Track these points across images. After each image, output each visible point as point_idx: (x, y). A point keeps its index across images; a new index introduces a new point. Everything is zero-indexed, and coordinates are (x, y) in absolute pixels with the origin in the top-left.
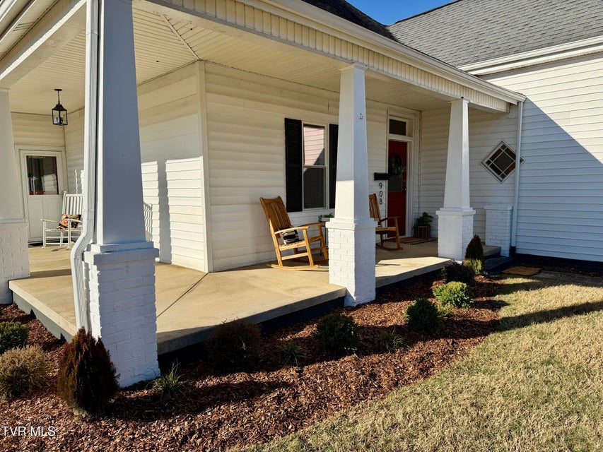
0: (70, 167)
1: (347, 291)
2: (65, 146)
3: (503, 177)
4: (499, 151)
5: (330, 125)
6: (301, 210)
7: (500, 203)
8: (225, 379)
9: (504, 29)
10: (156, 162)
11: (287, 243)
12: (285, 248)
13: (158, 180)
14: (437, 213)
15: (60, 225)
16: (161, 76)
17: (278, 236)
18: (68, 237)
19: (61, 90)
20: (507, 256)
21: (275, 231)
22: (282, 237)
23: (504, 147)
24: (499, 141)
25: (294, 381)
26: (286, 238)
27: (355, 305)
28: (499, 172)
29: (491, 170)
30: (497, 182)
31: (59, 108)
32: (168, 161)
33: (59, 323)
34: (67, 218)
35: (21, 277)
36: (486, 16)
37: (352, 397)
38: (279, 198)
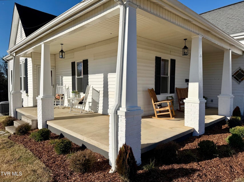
0: (57, 75)
1: (194, 129)
2: (55, 66)
3: (240, 82)
4: (238, 71)
5: (171, 59)
6: (160, 94)
7: (239, 93)
8: (170, 166)
9: (239, 22)
10: (103, 74)
11: (159, 108)
12: (158, 110)
13: (103, 81)
14: (218, 96)
15: (56, 98)
16: (108, 39)
17: (155, 105)
18: (60, 103)
19: (63, 44)
20: (243, 115)
21: (154, 103)
22: (157, 105)
23: (240, 69)
24: (238, 67)
25: (199, 169)
26: (158, 106)
27: (198, 135)
28: (238, 80)
29: (234, 79)
30: (237, 84)
31: (62, 51)
32: (109, 74)
33: (83, 139)
34: (58, 95)
35: (51, 119)
36: (228, 16)
37: (230, 176)
38: (153, 89)
